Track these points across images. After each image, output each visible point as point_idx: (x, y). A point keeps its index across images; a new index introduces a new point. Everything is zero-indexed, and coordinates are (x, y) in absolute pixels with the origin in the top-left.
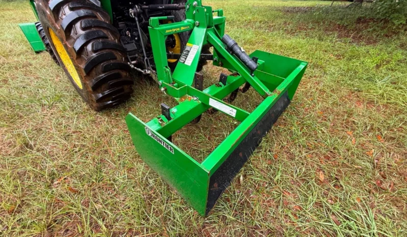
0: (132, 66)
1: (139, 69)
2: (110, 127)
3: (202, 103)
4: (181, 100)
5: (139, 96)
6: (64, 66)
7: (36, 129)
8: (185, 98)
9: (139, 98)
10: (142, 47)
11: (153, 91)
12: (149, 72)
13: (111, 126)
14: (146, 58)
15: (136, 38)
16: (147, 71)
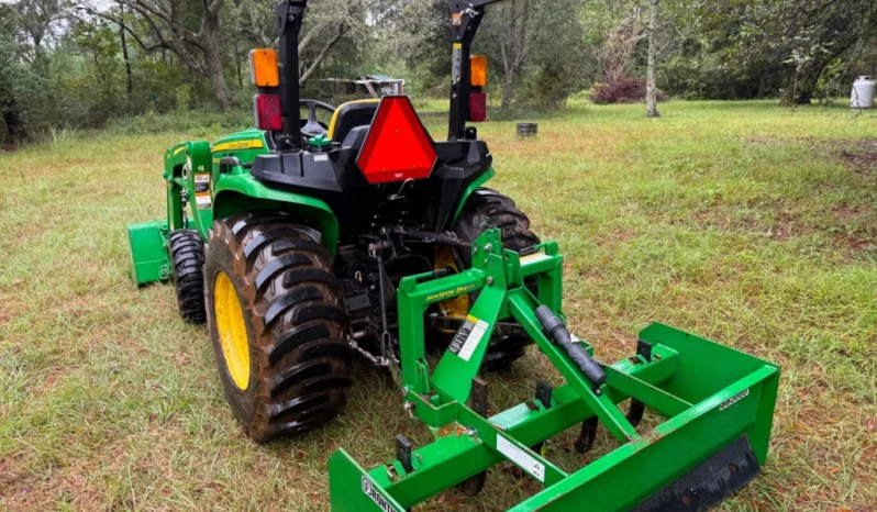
0: (354, 345)
1: (368, 355)
2: (282, 482)
3: (484, 444)
4: (441, 434)
5: (355, 414)
6: (218, 337)
7: (138, 470)
8: (450, 430)
9: (354, 420)
10: (380, 304)
11: (390, 403)
12: (387, 362)
13: (285, 481)
14: (386, 332)
15: (373, 287)
16: (383, 359)
